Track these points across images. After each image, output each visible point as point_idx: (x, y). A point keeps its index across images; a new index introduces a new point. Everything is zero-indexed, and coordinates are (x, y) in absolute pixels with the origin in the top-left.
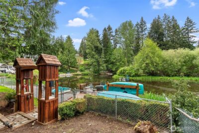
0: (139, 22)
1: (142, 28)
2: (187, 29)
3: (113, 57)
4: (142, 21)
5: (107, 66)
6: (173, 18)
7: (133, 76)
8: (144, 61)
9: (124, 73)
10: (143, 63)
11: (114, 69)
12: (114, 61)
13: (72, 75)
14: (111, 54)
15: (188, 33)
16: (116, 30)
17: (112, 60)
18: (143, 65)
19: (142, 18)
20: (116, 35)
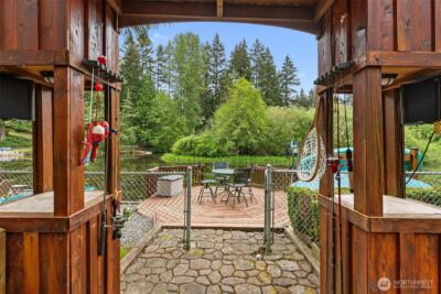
0: (211, 43)
1: (216, 57)
2: (286, 76)
3: (154, 111)
4: (217, 42)
5: (137, 133)
6: (268, 51)
7: (214, 156)
8: (238, 124)
9: (191, 148)
10: (235, 129)
11: (156, 142)
12: (158, 120)
13: (22, 156)
14: (148, 104)
15: (285, 84)
16: (160, 49)
17: (152, 119)
18: (235, 133)
19: (217, 37)
20: (159, 60)
